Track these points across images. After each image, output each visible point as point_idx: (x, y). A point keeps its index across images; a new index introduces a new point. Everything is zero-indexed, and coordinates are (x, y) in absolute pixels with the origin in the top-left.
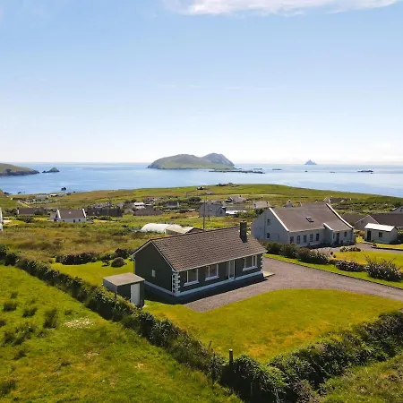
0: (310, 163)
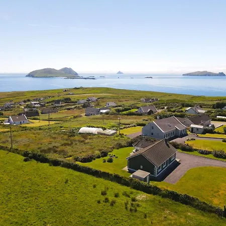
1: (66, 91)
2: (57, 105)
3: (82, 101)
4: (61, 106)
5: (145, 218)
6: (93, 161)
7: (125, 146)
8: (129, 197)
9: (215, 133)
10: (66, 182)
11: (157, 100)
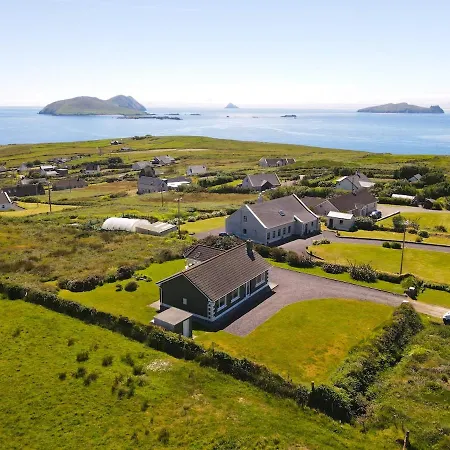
0: (231, 106)
1: (116, 143)
2: (91, 172)
3: (142, 165)
4: (99, 175)
5: (144, 410)
6: (98, 288)
7: (178, 257)
8: (132, 365)
9: (376, 228)
10: (17, 333)
11: (292, 161)
